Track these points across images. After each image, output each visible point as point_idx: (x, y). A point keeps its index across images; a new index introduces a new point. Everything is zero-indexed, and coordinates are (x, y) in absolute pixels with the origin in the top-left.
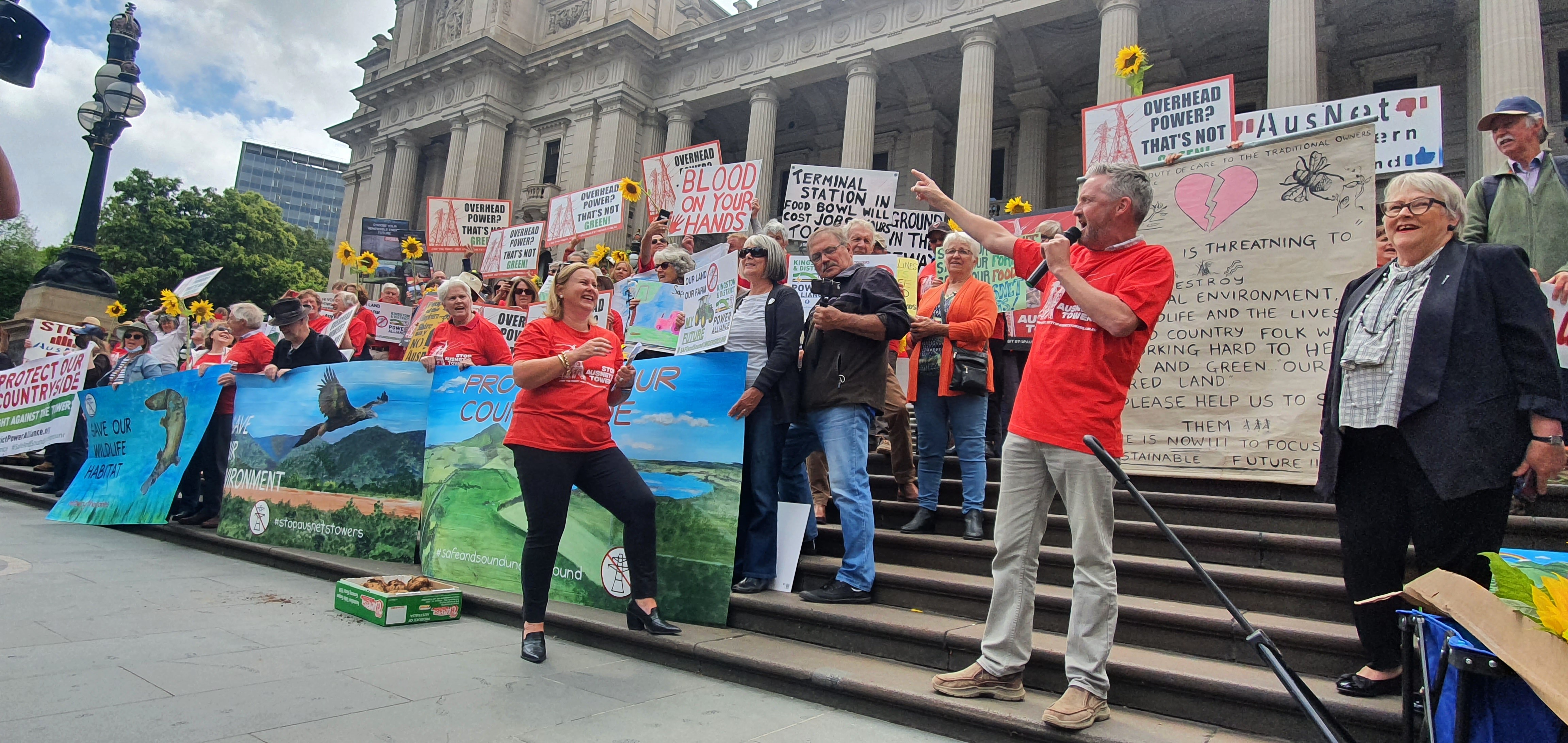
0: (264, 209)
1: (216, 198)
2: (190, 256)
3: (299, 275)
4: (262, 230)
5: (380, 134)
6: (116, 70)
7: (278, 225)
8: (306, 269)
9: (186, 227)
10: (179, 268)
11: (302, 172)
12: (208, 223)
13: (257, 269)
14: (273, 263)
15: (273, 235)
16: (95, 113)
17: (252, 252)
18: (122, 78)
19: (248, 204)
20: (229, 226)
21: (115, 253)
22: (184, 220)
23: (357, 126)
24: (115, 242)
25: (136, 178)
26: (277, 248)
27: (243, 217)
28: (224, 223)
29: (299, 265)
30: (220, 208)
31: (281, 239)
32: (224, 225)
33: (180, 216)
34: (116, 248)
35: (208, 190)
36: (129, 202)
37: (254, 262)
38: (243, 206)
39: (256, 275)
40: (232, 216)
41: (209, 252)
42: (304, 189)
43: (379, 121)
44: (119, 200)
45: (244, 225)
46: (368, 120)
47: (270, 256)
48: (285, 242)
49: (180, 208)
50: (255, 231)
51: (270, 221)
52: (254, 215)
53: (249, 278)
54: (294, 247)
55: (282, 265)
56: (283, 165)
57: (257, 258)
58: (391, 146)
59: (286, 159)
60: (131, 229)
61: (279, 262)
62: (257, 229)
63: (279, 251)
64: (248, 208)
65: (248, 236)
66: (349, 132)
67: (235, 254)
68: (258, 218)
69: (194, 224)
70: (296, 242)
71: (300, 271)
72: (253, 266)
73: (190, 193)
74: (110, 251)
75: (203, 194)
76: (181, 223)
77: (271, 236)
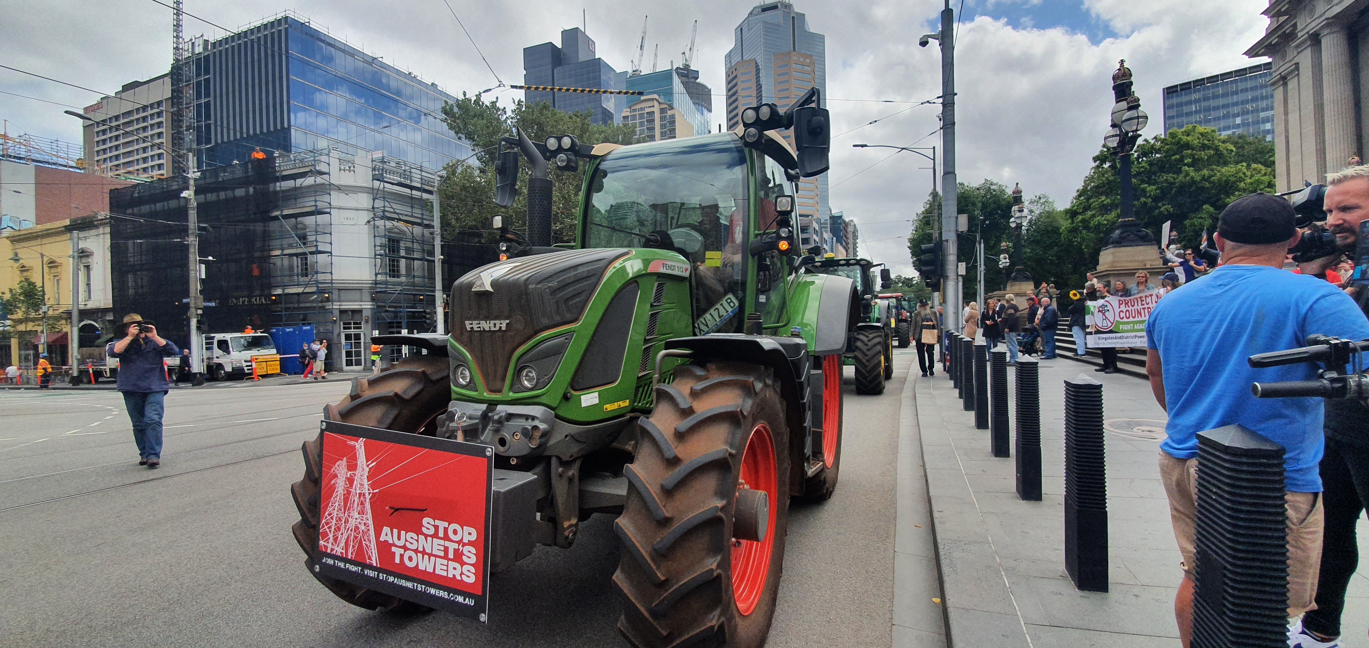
0: (1202, 134)
1: (1163, 141)
2: (1154, 187)
3: (1244, 174)
4: (1204, 150)
5: (1300, 35)
6: (1124, 105)
7: (1216, 142)
8: (1248, 167)
9: (1146, 168)
10: (1147, 198)
11: (1216, 90)
12: (1159, 160)
13: (1206, 180)
14: (1219, 171)
15: (1214, 150)
16: (1116, 136)
17: (1200, 170)
18: (1130, 109)
19: (1188, 135)
20: (1178, 156)
21: (1103, 201)
22: (1143, 164)
23: (1273, 38)
24: (1101, 195)
25: (1105, 150)
26: (1220, 158)
27: (1187, 146)
28: (1173, 155)
29: (1242, 166)
30: (1168, 147)
31: (1221, 151)
32: (1173, 158)
33: (1139, 163)
34: (1103, 198)
35: (1155, 138)
36: (1104, 166)
37: (1204, 175)
38: (1184, 138)
39: (1207, 185)
40: (1178, 149)
41: (1166, 180)
42: (1221, 102)
43: (1295, 24)
44: (1098, 167)
45: (1189, 152)
46: (1283, 27)
47: (1215, 167)
48: (1225, 152)
49: (1139, 157)
50: (1198, 153)
51: (1209, 141)
52: (1196, 142)
53: (1203, 188)
54: (1233, 153)
55: (1227, 170)
56: (1199, 90)
57: (1205, 172)
58: (1315, 39)
59: (1201, 85)
60: (1109, 182)
61: (1224, 170)
62: (1200, 150)
63: (1221, 161)
64: (1189, 138)
65: (1193, 158)
66: (1266, 46)
67: (1187, 174)
68: (1199, 143)
69: (1151, 164)
70: (1234, 149)
71: (1245, 170)
72: (1204, 178)
73: (1143, 145)
74: (1100, 200)
75: (1152, 142)
76: (1142, 167)
77: (1212, 152)
